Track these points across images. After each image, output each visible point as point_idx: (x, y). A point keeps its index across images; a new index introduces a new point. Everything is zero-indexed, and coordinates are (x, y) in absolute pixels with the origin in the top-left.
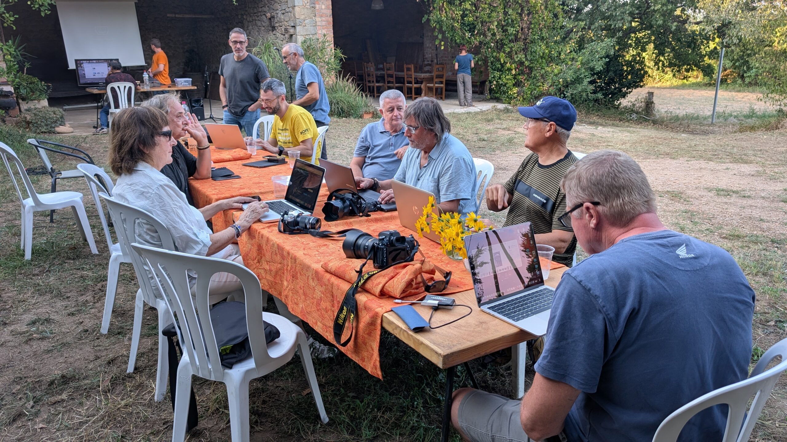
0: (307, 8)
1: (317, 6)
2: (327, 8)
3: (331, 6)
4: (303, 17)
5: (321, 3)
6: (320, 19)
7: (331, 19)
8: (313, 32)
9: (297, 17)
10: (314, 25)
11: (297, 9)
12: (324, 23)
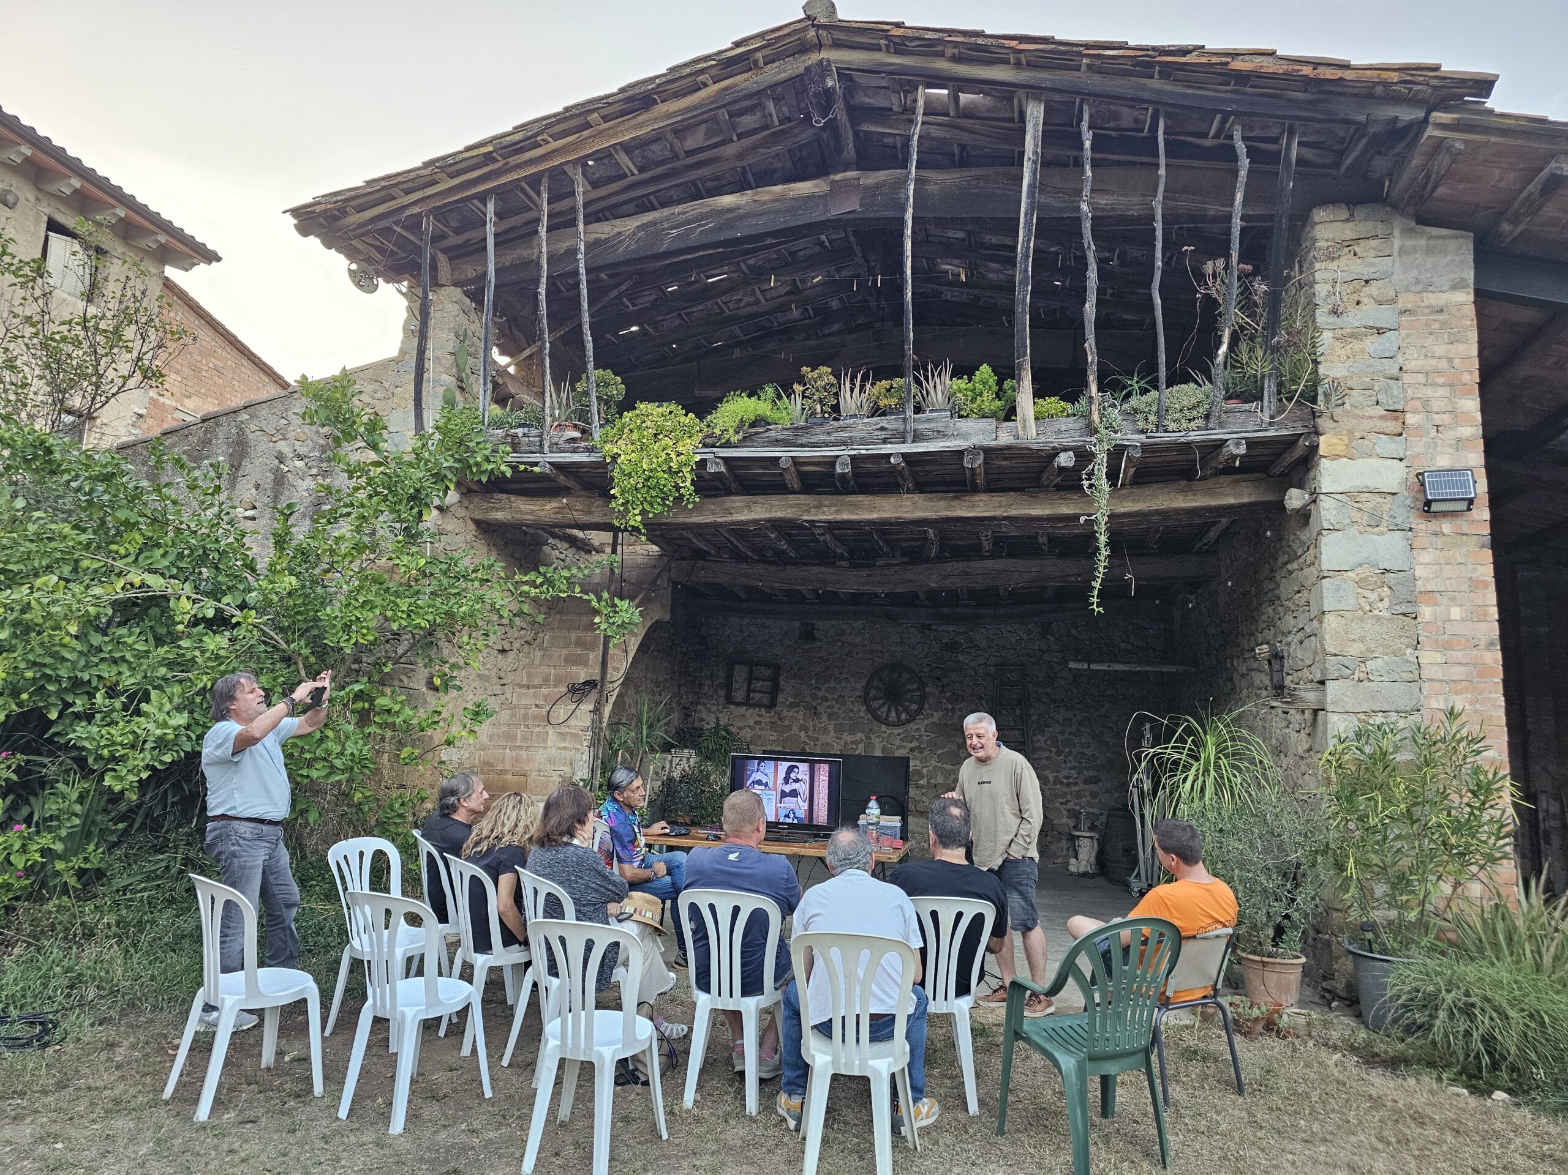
0: (1378, 618)
1: (1426, 612)
2: (1476, 615)
3: (1494, 612)
4: (1356, 649)
5: (1445, 600)
6: (1439, 658)
7: (1494, 658)
8: (1404, 703)
9: (1330, 649)
10: (1410, 677)
11: (1330, 620)
12: (1457, 672)
